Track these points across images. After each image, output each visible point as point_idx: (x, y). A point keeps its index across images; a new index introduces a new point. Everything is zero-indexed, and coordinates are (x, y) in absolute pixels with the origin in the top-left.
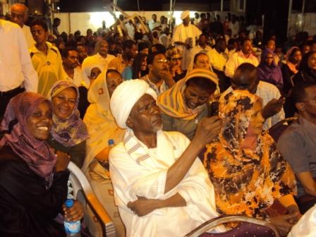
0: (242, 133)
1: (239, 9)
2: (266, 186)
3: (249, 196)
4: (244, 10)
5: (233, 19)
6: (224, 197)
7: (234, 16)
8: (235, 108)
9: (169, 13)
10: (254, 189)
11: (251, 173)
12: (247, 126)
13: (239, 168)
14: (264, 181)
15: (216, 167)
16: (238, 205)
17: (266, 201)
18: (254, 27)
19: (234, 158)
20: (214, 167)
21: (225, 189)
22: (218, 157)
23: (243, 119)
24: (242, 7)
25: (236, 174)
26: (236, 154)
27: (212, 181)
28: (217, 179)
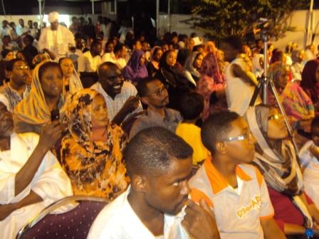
0: (88, 127)
1: (110, 11)
2: (118, 173)
3: (104, 184)
4: (116, 13)
5: (105, 21)
6: (81, 187)
7: (105, 18)
8: (78, 105)
9: (39, 17)
10: (108, 177)
11: (104, 163)
12: (90, 120)
13: (92, 159)
14: (116, 169)
15: (71, 161)
16: (94, 192)
17: (120, 186)
18: (125, 28)
19: (87, 151)
20: (69, 162)
21: (81, 179)
22: (71, 152)
23: (86, 114)
24: (113, 10)
25: (90, 166)
26: (88, 146)
27: (69, 175)
28: (73, 172)
